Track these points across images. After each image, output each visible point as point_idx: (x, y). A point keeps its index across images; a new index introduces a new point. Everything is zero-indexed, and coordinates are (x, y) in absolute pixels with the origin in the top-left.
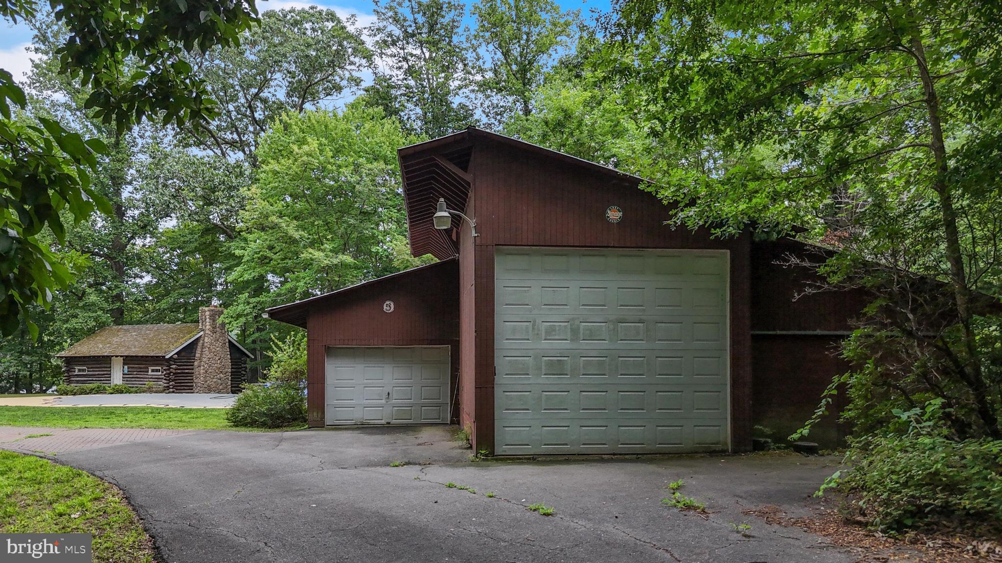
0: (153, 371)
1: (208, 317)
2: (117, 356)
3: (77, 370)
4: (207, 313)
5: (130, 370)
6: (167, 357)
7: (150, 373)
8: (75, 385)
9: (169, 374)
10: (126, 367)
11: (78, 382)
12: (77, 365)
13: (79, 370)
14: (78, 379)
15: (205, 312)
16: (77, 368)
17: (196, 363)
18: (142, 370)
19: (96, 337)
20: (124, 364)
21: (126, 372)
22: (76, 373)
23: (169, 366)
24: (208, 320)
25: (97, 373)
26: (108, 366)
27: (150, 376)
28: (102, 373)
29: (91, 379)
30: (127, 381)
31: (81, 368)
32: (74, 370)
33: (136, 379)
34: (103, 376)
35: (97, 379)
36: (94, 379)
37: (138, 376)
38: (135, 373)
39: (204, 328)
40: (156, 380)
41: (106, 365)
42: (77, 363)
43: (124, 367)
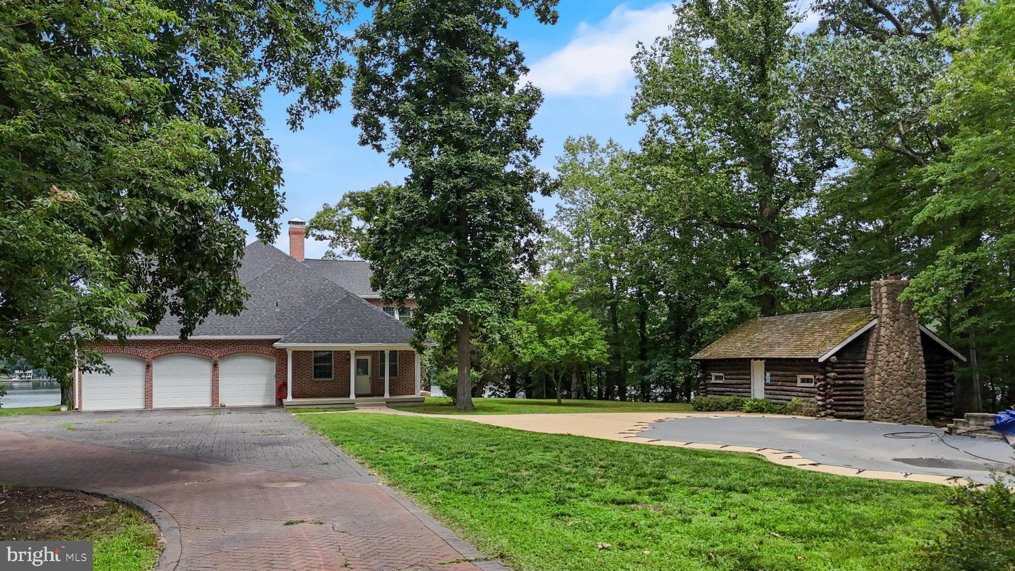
0: (803, 381)
1: (884, 295)
2: (756, 359)
3: (713, 378)
4: (884, 289)
5: (773, 378)
6: (821, 360)
7: (799, 384)
8: (712, 396)
9: (825, 386)
10: (768, 374)
11: (715, 393)
12: (714, 370)
13: (716, 378)
14: (715, 389)
15: (880, 287)
16: (713, 374)
17: (867, 370)
18: (789, 379)
19: (737, 333)
20: (766, 370)
21: (768, 381)
22: (713, 381)
23: (825, 373)
24: (884, 300)
25: (735, 382)
26: (747, 372)
27: (799, 389)
28: (741, 381)
29: (728, 389)
30: (770, 394)
31: (717, 374)
32: (709, 377)
33: (783, 392)
34: (742, 386)
35: (735, 390)
36: (732, 390)
37: (784, 388)
38: (779, 383)
39: (878, 313)
40: (808, 394)
41: (744, 371)
42: (713, 368)
43: (765, 375)
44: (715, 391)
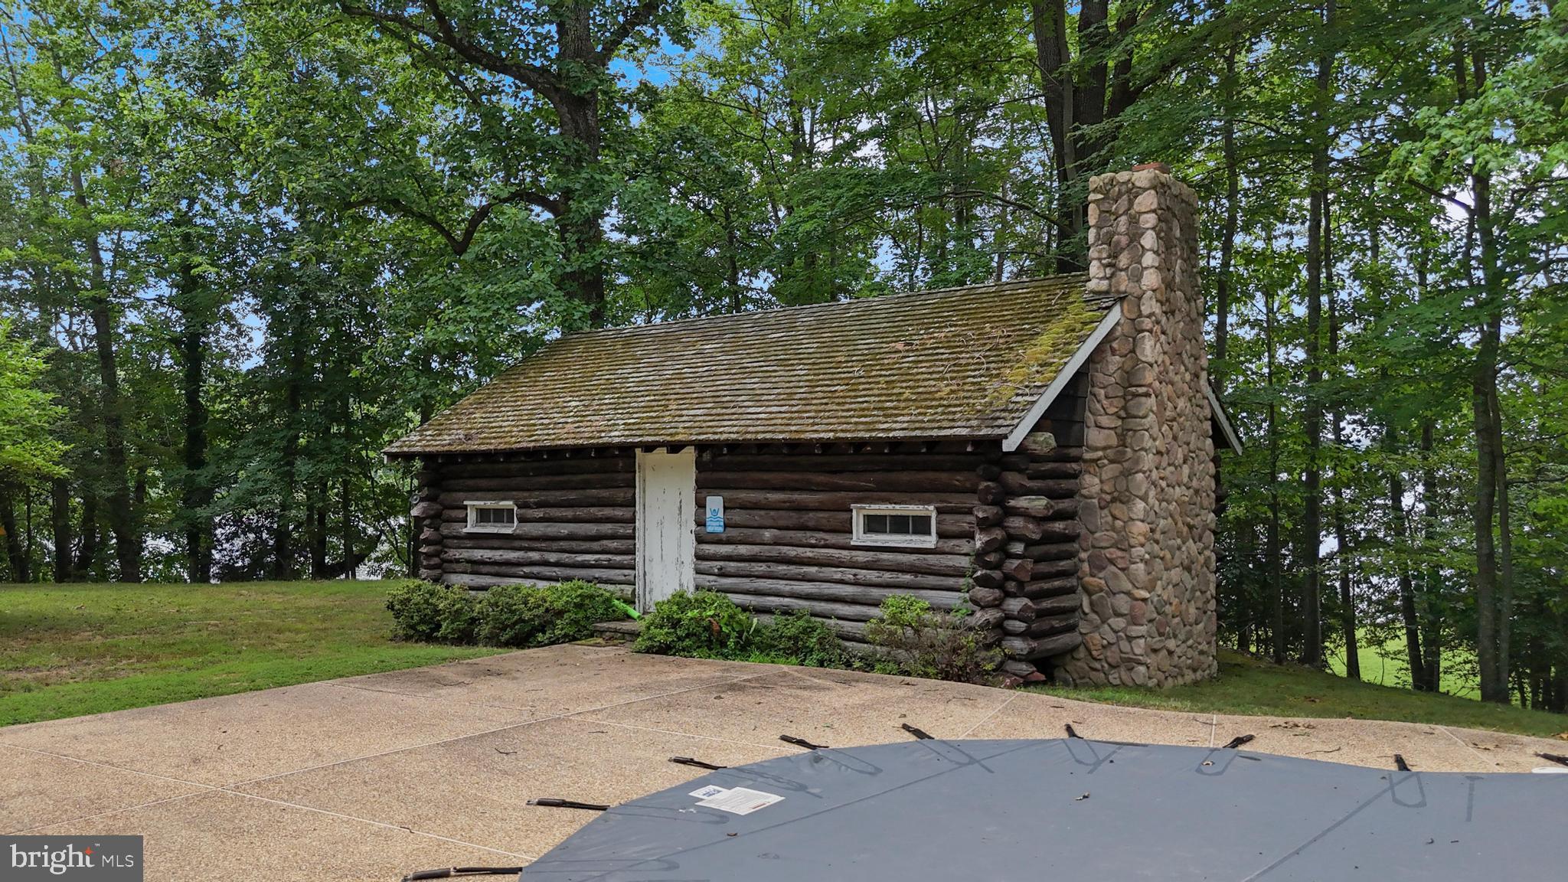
0: (874, 524)
1: (1150, 220)
2: (649, 448)
3: (472, 516)
4: (1148, 201)
5: (738, 516)
6: (1009, 445)
7: (859, 536)
8: (467, 579)
9: (1001, 548)
10: (715, 504)
11: (476, 567)
12: (474, 491)
13: (483, 515)
14: (478, 554)
15: (1133, 192)
16: (473, 504)
17: (1091, 483)
18: (811, 518)
20: (705, 486)
21: (715, 526)
22: (470, 528)
23: (1001, 499)
24: (1149, 240)
25: (565, 529)
26: (620, 495)
27: (861, 557)
28: (592, 529)
29: (535, 556)
30: (722, 574)
31: (489, 504)
32: (460, 514)
33: (782, 569)
34: (595, 545)
35: (565, 557)
36: (553, 557)
37: (792, 552)
38: (768, 534)
39: (1124, 283)
40: (907, 578)
41: (605, 493)
42: (471, 482)
43: (701, 505)
44: (483, 563)
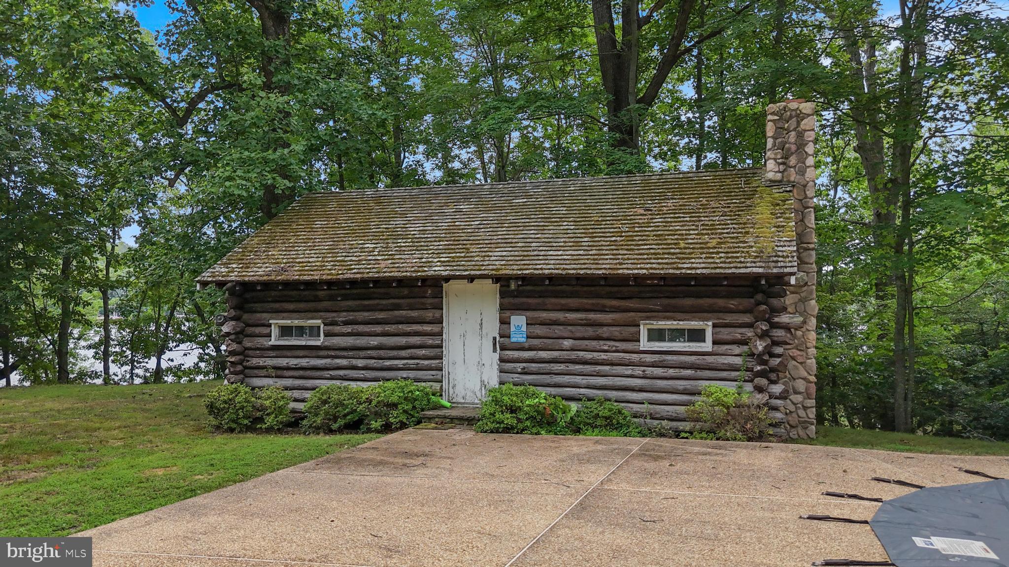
0: (657, 335)
1: (811, 135)
2: (464, 279)
3: (275, 332)
4: (809, 123)
5: (539, 330)
7: (644, 344)
10: (519, 321)
11: (279, 372)
12: (281, 312)
13: (286, 331)
14: (283, 362)
16: (276, 323)
18: (605, 331)
20: (507, 308)
22: (273, 342)
24: (811, 148)
25: (374, 341)
26: (429, 315)
27: (649, 358)
28: (402, 341)
29: (344, 362)
30: (525, 372)
31: (288, 322)
32: (265, 331)
33: (578, 367)
34: (403, 353)
35: (372, 362)
36: (360, 363)
37: (588, 356)
38: (567, 343)
40: (689, 372)
41: (414, 314)
42: (277, 306)
43: (504, 322)
44: (288, 368)
